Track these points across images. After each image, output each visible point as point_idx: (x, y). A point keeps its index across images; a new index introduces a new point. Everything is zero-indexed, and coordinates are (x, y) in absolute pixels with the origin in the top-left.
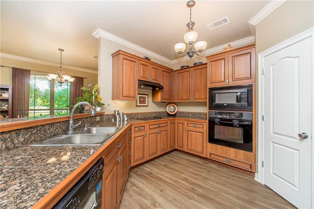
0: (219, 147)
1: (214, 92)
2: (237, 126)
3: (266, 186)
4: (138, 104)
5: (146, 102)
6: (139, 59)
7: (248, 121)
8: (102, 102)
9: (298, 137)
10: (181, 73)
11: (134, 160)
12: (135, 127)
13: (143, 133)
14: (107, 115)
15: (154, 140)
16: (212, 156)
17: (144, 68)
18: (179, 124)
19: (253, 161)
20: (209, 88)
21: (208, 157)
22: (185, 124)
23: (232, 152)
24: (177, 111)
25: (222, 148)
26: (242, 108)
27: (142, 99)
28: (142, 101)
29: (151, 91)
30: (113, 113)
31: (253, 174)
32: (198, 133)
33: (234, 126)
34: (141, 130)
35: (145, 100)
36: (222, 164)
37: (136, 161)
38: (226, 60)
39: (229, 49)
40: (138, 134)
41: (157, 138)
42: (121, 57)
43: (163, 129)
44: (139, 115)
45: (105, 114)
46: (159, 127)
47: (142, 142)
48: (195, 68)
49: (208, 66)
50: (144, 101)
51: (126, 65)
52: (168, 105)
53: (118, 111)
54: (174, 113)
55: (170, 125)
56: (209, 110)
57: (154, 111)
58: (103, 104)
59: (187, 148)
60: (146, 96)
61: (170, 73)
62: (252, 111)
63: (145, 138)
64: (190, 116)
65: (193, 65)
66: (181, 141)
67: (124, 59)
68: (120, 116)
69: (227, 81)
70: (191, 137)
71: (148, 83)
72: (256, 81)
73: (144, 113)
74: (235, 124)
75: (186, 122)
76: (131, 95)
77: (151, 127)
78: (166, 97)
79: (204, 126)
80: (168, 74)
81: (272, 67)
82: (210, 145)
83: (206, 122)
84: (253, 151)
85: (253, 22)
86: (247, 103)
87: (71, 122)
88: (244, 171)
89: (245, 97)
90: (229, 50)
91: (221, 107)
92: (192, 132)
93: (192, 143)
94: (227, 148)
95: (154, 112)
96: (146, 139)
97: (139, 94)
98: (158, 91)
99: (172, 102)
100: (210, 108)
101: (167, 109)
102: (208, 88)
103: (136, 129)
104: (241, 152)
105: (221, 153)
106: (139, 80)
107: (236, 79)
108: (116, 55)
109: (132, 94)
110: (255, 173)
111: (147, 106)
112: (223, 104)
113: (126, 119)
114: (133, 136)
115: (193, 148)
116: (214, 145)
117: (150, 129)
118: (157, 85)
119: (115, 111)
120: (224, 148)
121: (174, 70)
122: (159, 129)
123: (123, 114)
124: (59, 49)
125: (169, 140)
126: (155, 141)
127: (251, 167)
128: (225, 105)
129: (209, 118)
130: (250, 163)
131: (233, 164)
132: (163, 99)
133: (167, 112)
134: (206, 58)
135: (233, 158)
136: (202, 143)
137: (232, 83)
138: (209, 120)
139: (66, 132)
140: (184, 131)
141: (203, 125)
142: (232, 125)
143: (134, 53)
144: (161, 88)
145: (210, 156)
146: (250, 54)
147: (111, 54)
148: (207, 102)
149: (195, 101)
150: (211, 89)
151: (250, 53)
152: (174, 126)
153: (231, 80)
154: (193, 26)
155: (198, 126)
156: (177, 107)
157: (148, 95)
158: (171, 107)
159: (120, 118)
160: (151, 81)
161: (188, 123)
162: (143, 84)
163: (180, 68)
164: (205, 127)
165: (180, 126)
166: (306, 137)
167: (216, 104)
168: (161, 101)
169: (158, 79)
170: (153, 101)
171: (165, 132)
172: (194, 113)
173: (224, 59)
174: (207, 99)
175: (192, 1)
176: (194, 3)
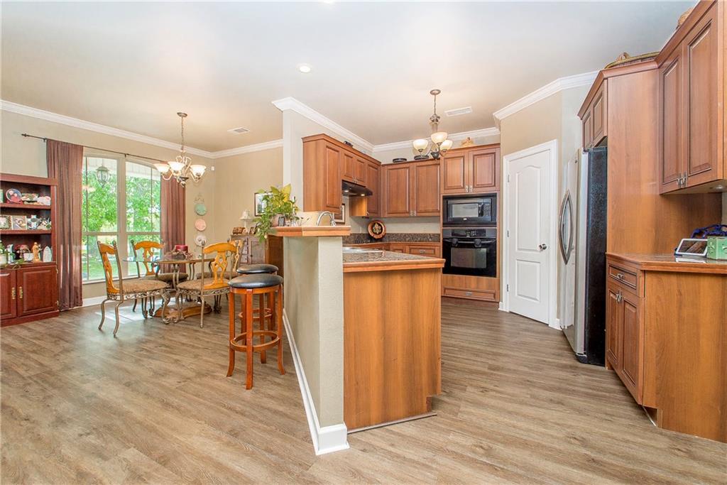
0: (456, 277)
1: (450, 202)
2: (479, 246)
3: (511, 312)
5: (342, 216)
6: (344, 146)
7: (491, 239)
9: (539, 249)
10: (395, 169)
16: (447, 291)
17: (348, 161)
19: (497, 288)
20: (443, 196)
23: (472, 282)
24: (385, 233)
25: (459, 278)
26: (487, 224)
33: (475, 246)
36: (460, 300)
38: (466, 158)
39: (469, 145)
48: (417, 164)
49: (442, 164)
52: (371, 224)
54: (381, 236)
56: (443, 227)
60: (343, 207)
61: (377, 169)
62: (496, 227)
64: (407, 239)
65: (413, 160)
69: (467, 187)
72: (500, 189)
74: (476, 244)
75: (406, 248)
76: (334, 204)
79: (436, 250)
80: (374, 169)
81: (517, 174)
83: (439, 245)
84: (497, 276)
85: (499, 115)
86: (490, 217)
88: (487, 303)
89: (488, 209)
91: (458, 222)
94: (467, 277)
98: (362, 199)
101: (369, 229)
102: (442, 195)
104: (484, 279)
105: (459, 285)
106: (342, 181)
107: (478, 185)
108: (312, 140)
110: (498, 303)
111: (345, 223)
112: (463, 218)
116: (449, 275)
120: (463, 277)
121: (381, 164)
124: (178, 113)
127: (495, 296)
129: (444, 239)
130: (494, 291)
131: (474, 296)
132: (370, 212)
133: (369, 233)
135: (474, 290)
137: (474, 190)
138: (444, 242)
141: (434, 250)
142: (473, 246)
144: (369, 194)
146: (494, 155)
147: (303, 138)
148: (439, 216)
149: (419, 214)
150: (446, 198)
151: (494, 153)
153: (471, 187)
154: (437, 121)
156: (385, 227)
158: (375, 226)
160: (356, 182)
161: (410, 249)
163: (392, 162)
166: (544, 248)
167: (453, 218)
168: (367, 215)
169: (363, 179)
170: (351, 216)
172: (415, 234)
173: (463, 157)
174: (439, 212)
175: (438, 90)
176: (439, 92)
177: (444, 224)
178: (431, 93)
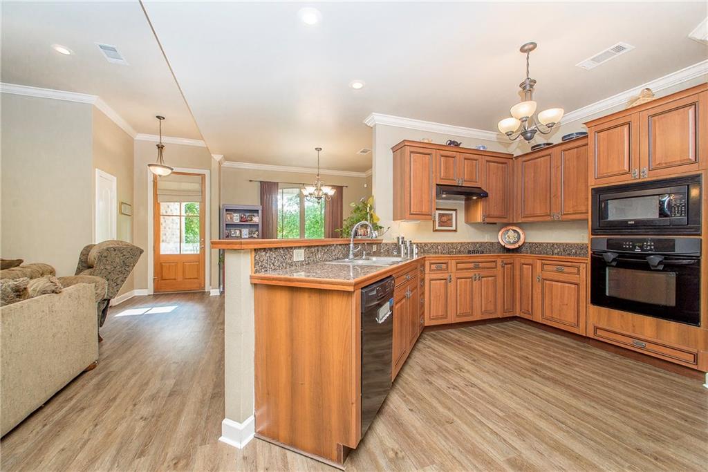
0: (616, 313)
1: (603, 197)
2: (658, 268)
4: (437, 228)
5: (452, 223)
6: (438, 147)
7: (690, 257)
8: (379, 224)
10: (531, 160)
11: (430, 317)
12: (431, 264)
13: (446, 276)
14: (386, 244)
15: (465, 291)
16: (599, 332)
17: (446, 163)
18: (524, 266)
19: (701, 346)
20: (592, 189)
21: (591, 335)
22: (536, 267)
23: (646, 326)
24: (524, 243)
25: (622, 316)
26: (678, 229)
27: (444, 219)
28: (445, 221)
29: (464, 202)
30: (396, 241)
31: (701, 375)
32: (567, 285)
33: (652, 268)
34: (441, 269)
35: (451, 219)
36: (623, 351)
37: (434, 319)
38: (634, 125)
39: (644, 100)
40: (435, 275)
41: (472, 288)
42: (408, 149)
43: (485, 272)
44: (439, 247)
45: (383, 242)
46: (476, 268)
47: (443, 291)
48: (564, 147)
49: (591, 140)
50: (448, 222)
51: (415, 161)
52: (503, 230)
53: (403, 238)
54: (517, 246)
55: (503, 267)
56: (592, 235)
57: (469, 241)
58: (381, 227)
59: (543, 315)
60: (454, 213)
61: (506, 163)
62: (700, 235)
63: (449, 284)
65: (561, 141)
66: (528, 300)
67: (411, 152)
68: (406, 246)
69: (637, 170)
70: (552, 293)
71: (455, 189)
73: (447, 244)
74: (654, 264)
75: (539, 263)
76: (423, 210)
77: (460, 266)
78: (495, 211)
79: (581, 268)
80: (500, 165)
82: (593, 309)
83: (586, 262)
84: (702, 324)
86: (686, 218)
87: (351, 245)
88: (679, 368)
89: (681, 204)
90: (643, 103)
91: (621, 226)
92: (554, 283)
93: (552, 306)
94: (636, 316)
95: (469, 243)
96: (451, 286)
97: (437, 209)
98: (476, 201)
99: (511, 222)
100: (594, 232)
101: (499, 237)
102: (590, 188)
103: (433, 267)
104: (671, 326)
105: (622, 326)
106: (437, 185)
107: (659, 164)
108: (398, 149)
109: (425, 210)
110: (705, 373)
111: (456, 231)
112: (627, 222)
113: (415, 251)
114: (427, 277)
115: (555, 316)
116: (604, 310)
117: (457, 269)
118: (476, 190)
119: (398, 238)
120: (629, 316)
121: (515, 156)
122: (477, 272)
123: (411, 244)
124: (316, 149)
125: (499, 296)
126: (468, 293)
127: (696, 360)
128: (629, 223)
129: (594, 253)
130: (695, 351)
131: (651, 350)
132: (488, 216)
133: (499, 243)
134: (584, 125)
135: (649, 339)
136: (576, 306)
137: (649, 173)
138: (592, 257)
139: (346, 256)
140: (536, 279)
141: (579, 268)
142: (646, 267)
143: (428, 139)
144: (483, 195)
145: (595, 332)
146: (694, 106)
147: (391, 147)
148: (588, 220)
149: (565, 217)
150: (597, 191)
151: (695, 104)
152: (513, 269)
153: (646, 169)
154: (531, 86)
155: (566, 269)
156: (524, 233)
157: (456, 210)
158: (509, 233)
159: (406, 248)
160: (460, 185)
161: (543, 265)
162: (446, 190)
163: (530, 151)
164: (583, 272)
165: (525, 270)
167: (610, 221)
168: (484, 220)
169: (476, 179)
170: (467, 221)
171: (490, 278)
172: (567, 244)
173: (628, 123)
174: (587, 213)
175: (532, 43)
176: (535, 45)
177: (593, 230)
178: (522, 50)
